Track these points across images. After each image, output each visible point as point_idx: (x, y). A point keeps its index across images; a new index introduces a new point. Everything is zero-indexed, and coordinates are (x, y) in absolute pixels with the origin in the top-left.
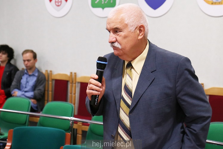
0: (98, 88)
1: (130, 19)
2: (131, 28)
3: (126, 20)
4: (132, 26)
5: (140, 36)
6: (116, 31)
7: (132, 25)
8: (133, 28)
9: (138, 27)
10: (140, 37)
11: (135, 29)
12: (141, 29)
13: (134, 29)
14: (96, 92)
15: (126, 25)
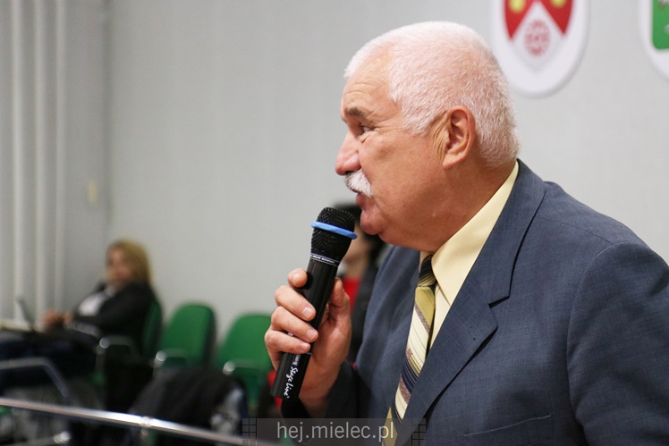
0: (298, 325)
1: (408, 85)
2: (413, 119)
3: (394, 85)
4: (419, 110)
5: (452, 153)
6: (359, 122)
7: (416, 105)
8: (420, 116)
9: (446, 116)
10: (450, 159)
11: (433, 123)
12: (458, 124)
13: (427, 121)
14: (293, 339)
15: (395, 107)
